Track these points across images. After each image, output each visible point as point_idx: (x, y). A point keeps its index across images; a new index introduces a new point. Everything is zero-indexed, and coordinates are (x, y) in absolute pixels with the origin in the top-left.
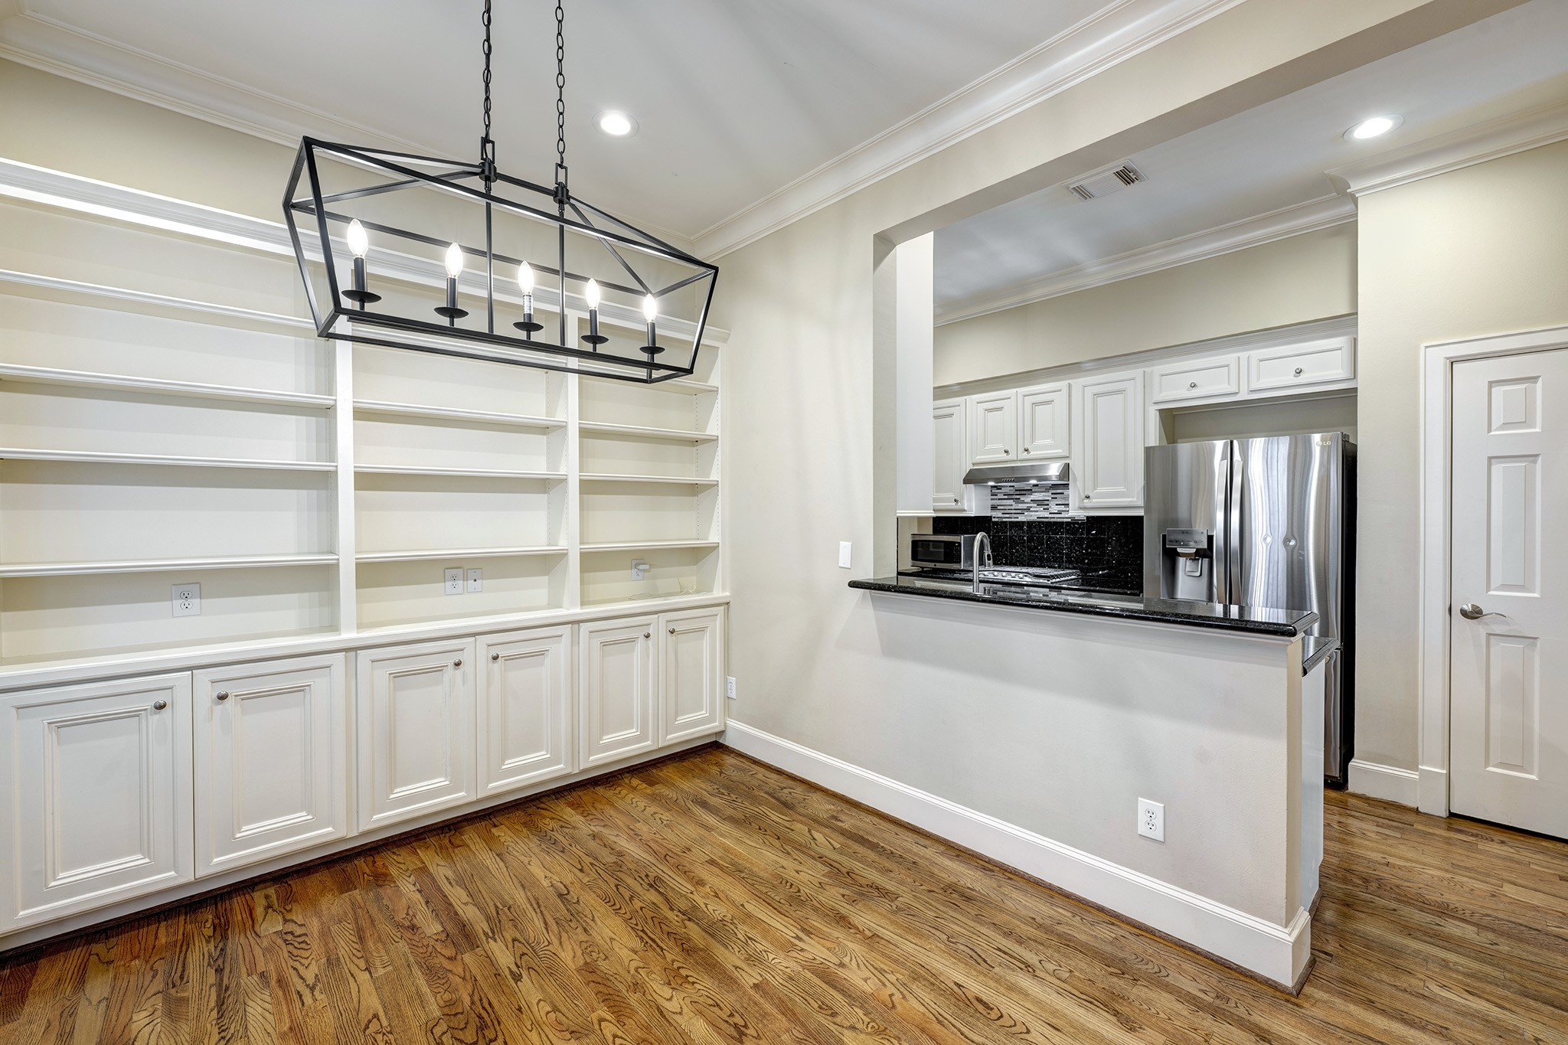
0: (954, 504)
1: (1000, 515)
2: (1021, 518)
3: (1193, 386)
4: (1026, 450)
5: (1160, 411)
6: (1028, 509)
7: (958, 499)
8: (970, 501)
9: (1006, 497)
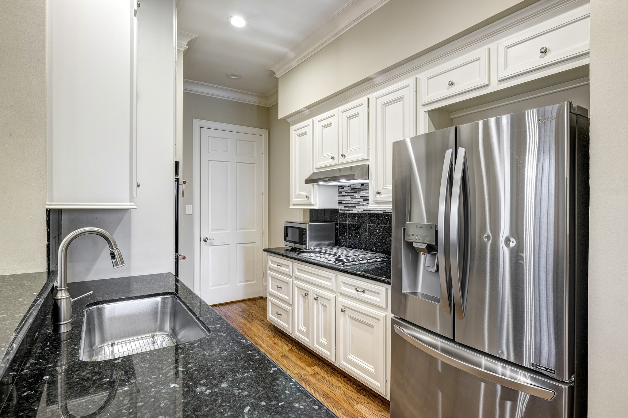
0: (307, 199)
1: (344, 208)
2: (355, 211)
3: (451, 84)
4: (343, 156)
5: (430, 113)
6: (358, 204)
7: (308, 195)
8: (315, 197)
9: (346, 194)
